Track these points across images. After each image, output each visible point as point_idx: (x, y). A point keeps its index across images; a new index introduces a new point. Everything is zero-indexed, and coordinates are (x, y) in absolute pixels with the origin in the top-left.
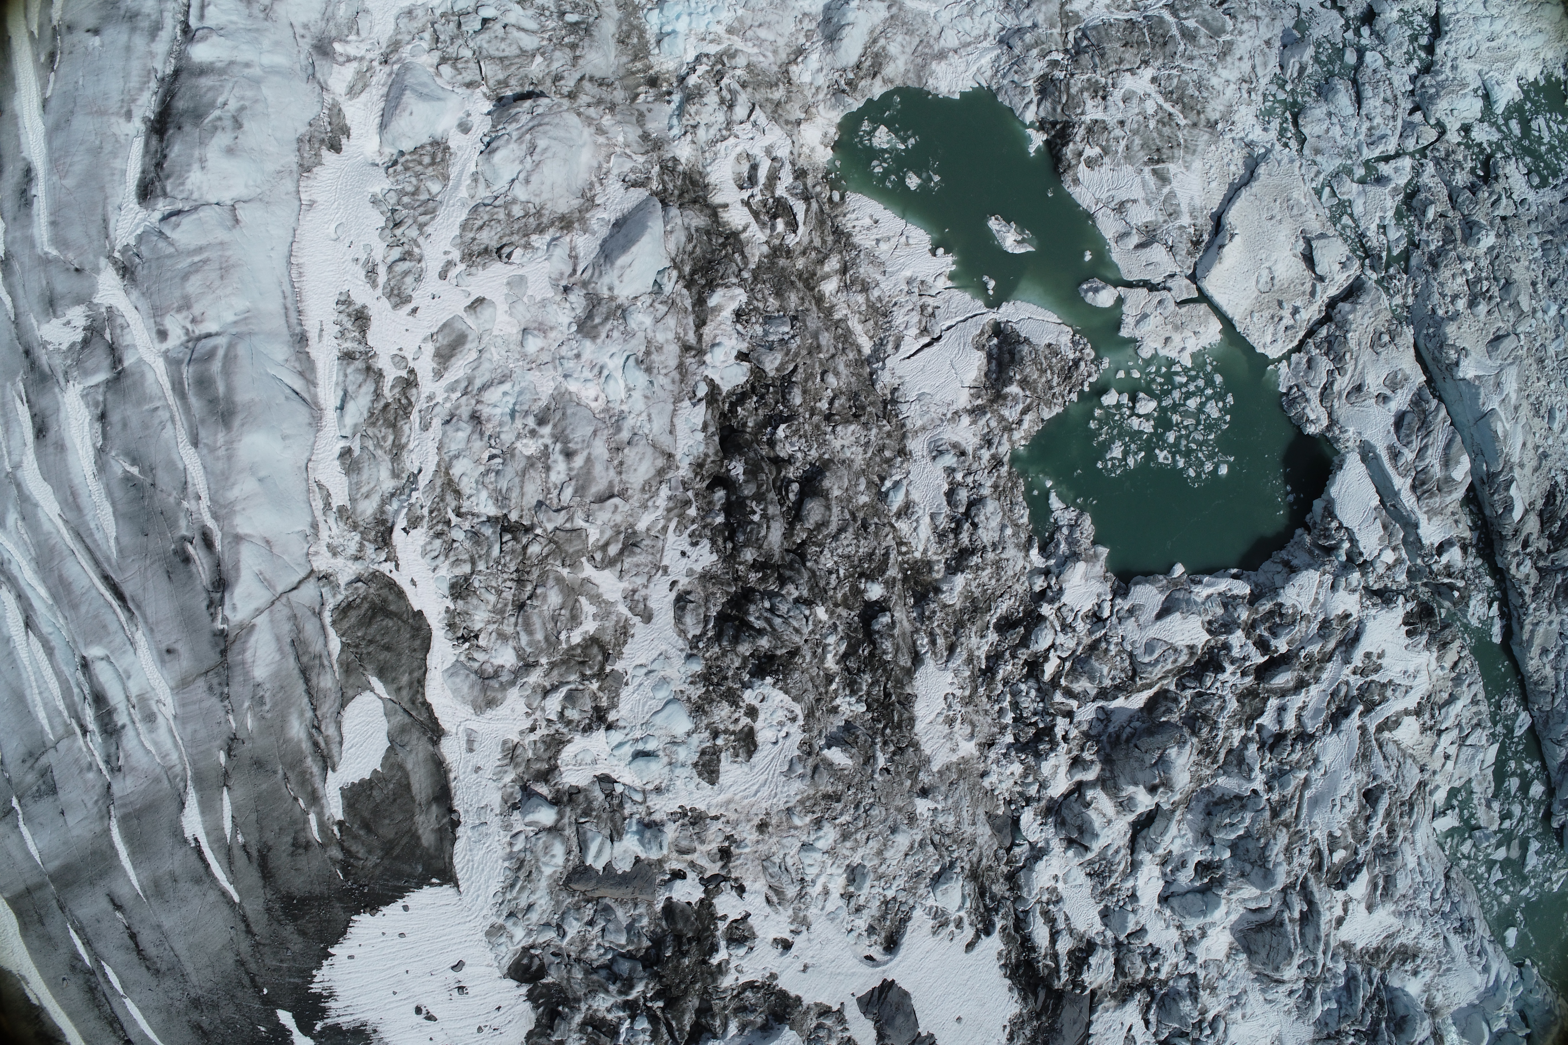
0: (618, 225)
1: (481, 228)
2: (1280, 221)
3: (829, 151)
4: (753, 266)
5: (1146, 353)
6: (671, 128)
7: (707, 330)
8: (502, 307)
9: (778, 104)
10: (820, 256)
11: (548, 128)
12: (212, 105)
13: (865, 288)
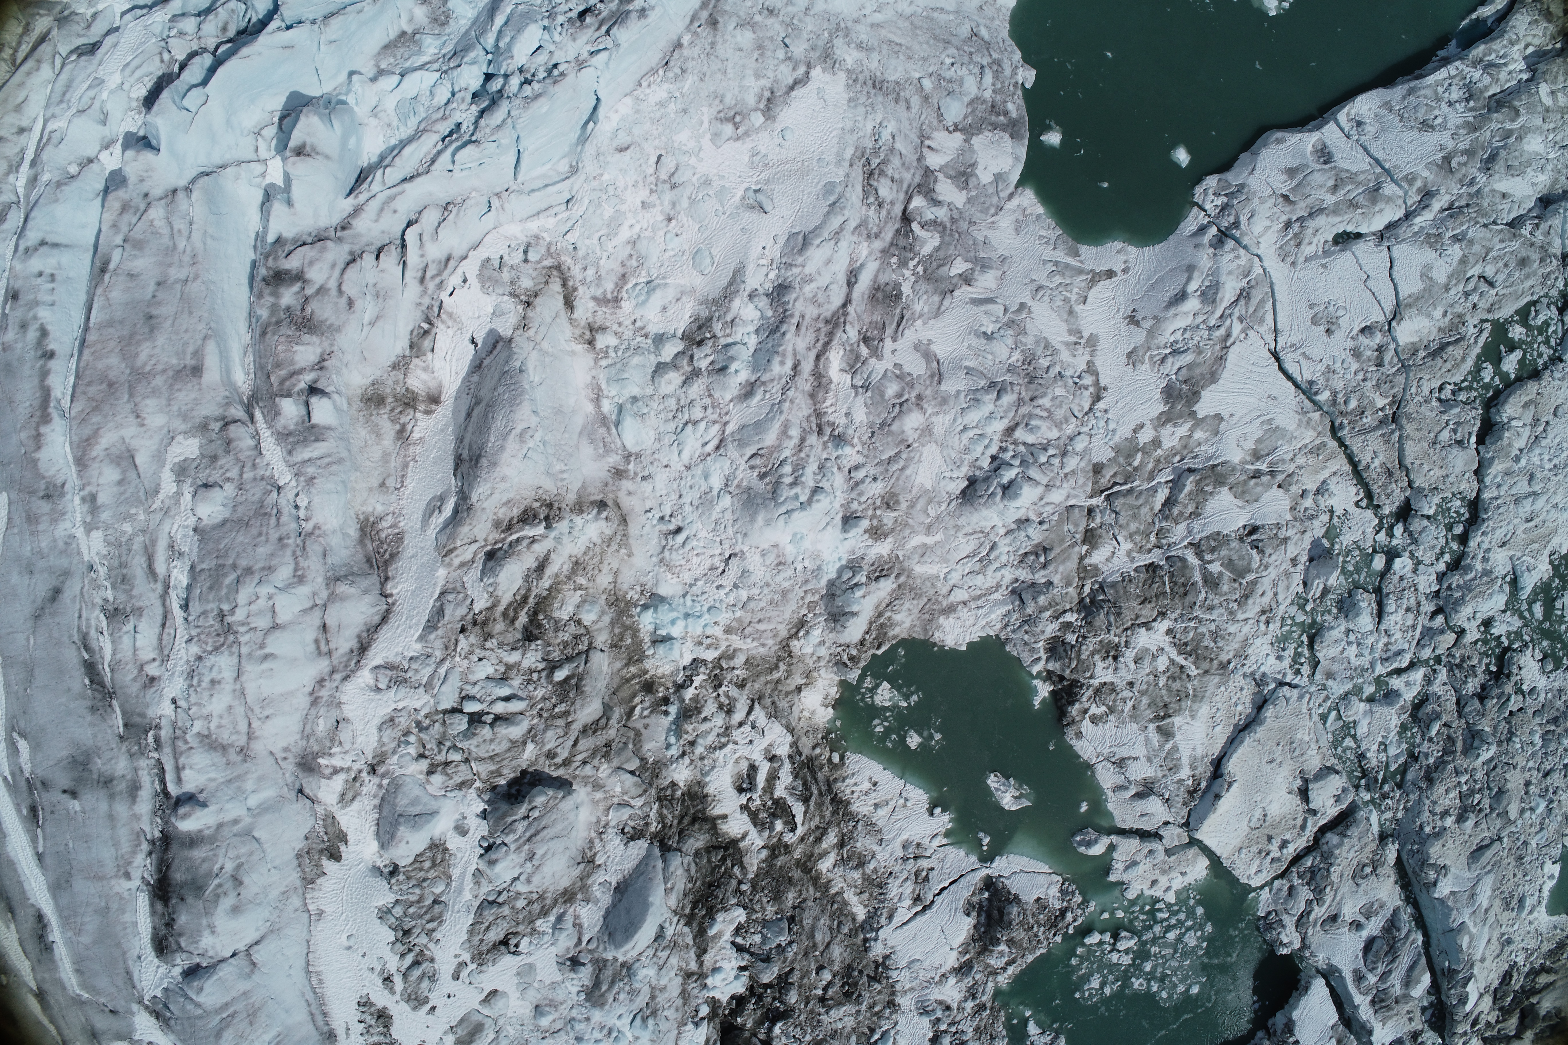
0: (621, 889)
1: (488, 928)
2: (1280, 764)
3: (830, 710)
4: (751, 876)
5: (1131, 895)
6: (668, 746)
7: (708, 959)
8: (514, 995)
9: (778, 682)
10: (818, 833)
11: (545, 832)
12: (209, 875)
13: (861, 864)
